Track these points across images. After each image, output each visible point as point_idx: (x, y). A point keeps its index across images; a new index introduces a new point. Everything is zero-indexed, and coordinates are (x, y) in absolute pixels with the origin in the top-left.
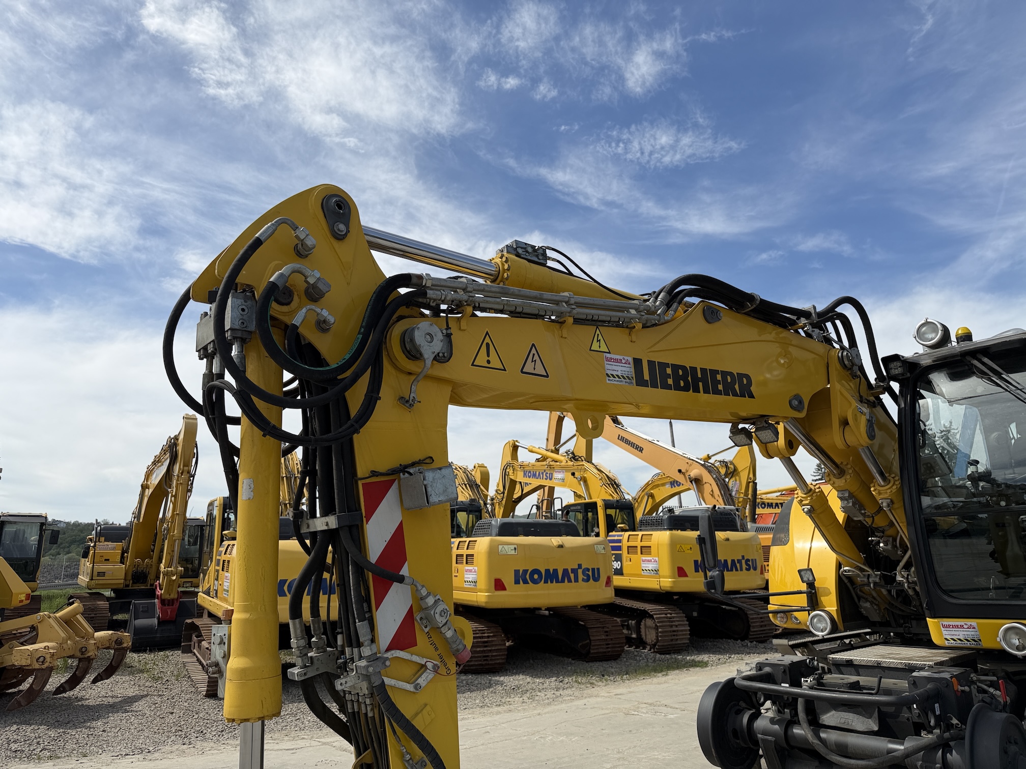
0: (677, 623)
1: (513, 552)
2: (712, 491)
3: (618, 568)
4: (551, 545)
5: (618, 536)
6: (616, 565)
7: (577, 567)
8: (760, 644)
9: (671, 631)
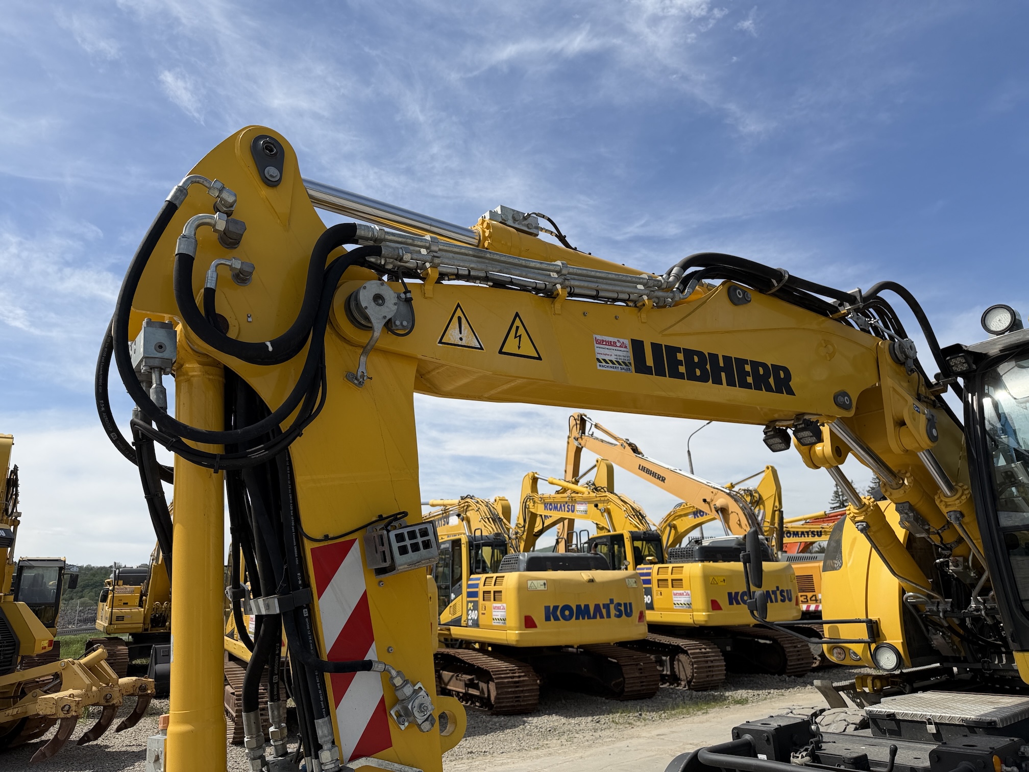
0: (712, 658)
1: (542, 588)
2: (739, 520)
3: (649, 602)
4: (582, 579)
5: (647, 569)
6: (647, 599)
7: (609, 602)
8: (799, 679)
9: (706, 667)
